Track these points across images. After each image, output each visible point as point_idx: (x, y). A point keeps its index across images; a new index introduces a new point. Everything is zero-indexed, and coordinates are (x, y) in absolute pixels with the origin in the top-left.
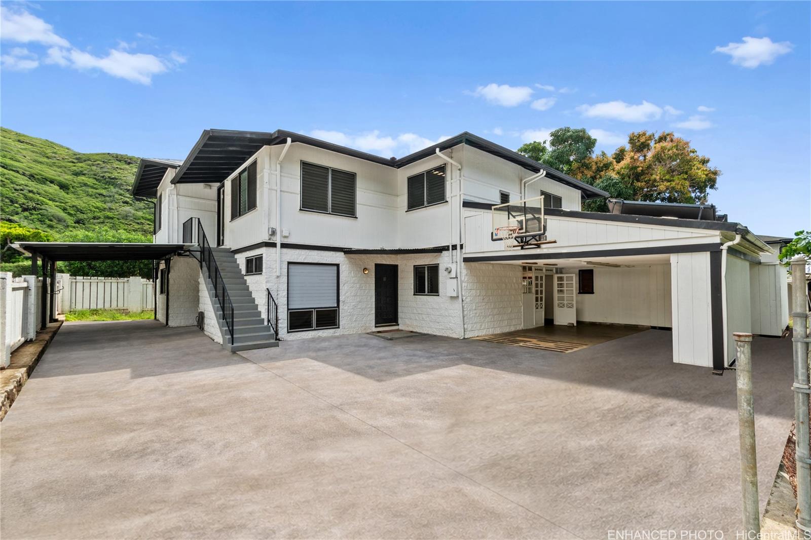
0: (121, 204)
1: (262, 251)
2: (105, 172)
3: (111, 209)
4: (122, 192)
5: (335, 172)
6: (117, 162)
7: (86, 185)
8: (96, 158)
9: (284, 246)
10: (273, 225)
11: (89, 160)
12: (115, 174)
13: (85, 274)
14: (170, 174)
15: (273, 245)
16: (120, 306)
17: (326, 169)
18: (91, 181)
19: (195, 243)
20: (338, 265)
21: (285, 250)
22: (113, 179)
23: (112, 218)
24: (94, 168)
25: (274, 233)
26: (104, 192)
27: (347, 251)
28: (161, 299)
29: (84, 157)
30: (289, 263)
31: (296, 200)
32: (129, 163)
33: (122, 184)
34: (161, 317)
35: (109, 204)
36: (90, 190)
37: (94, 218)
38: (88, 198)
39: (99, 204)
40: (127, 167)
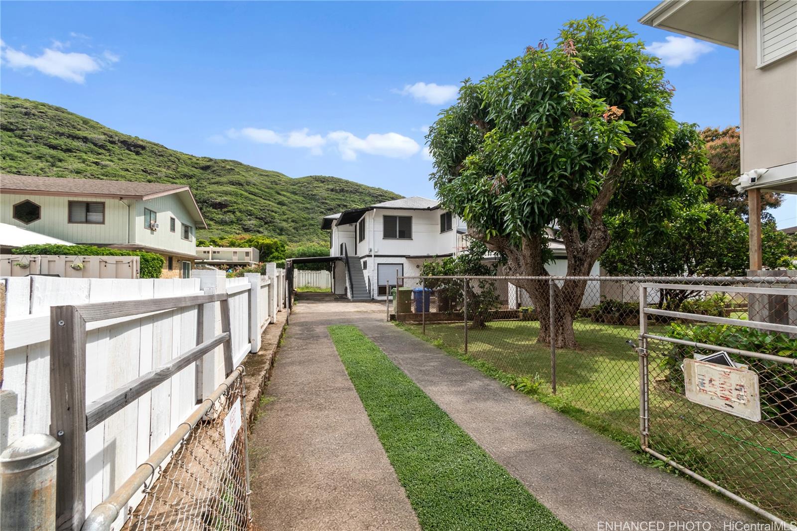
0: (319, 214)
1: (366, 259)
2: (309, 191)
3: (313, 218)
4: (319, 204)
5: (400, 218)
6: (316, 182)
7: (298, 202)
8: (303, 180)
9: (375, 256)
10: (371, 247)
11: (299, 183)
12: (315, 192)
13: (303, 269)
14: (334, 222)
15: (371, 256)
16: (317, 285)
17: (396, 217)
18: (300, 199)
19: (344, 255)
20: (403, 264)
21: (376, 258)
22: (314, 195)
23: (313, 225)
24: (302, 188)
25: (371, 251)
26: (308, 206)
27: (408, 257)
28: (333, 280)
29: (297, 181)
30: (378, 264)
31: (381, 234)
32: (323, 182)
33: (319, 199)
34: (333, 290)
35: (312, 215)
36: (300, 205)
37: (303, 226)
38: (300, 212)
39: (306, 216)
40: (322, 185)
